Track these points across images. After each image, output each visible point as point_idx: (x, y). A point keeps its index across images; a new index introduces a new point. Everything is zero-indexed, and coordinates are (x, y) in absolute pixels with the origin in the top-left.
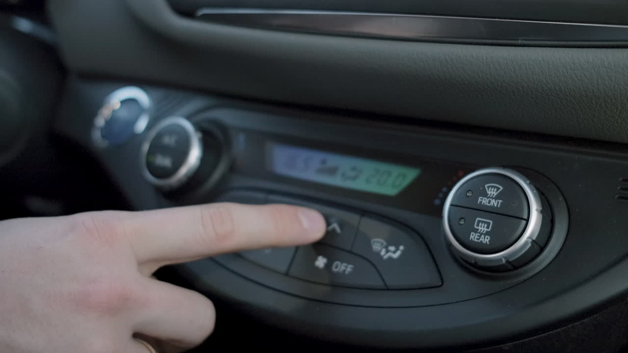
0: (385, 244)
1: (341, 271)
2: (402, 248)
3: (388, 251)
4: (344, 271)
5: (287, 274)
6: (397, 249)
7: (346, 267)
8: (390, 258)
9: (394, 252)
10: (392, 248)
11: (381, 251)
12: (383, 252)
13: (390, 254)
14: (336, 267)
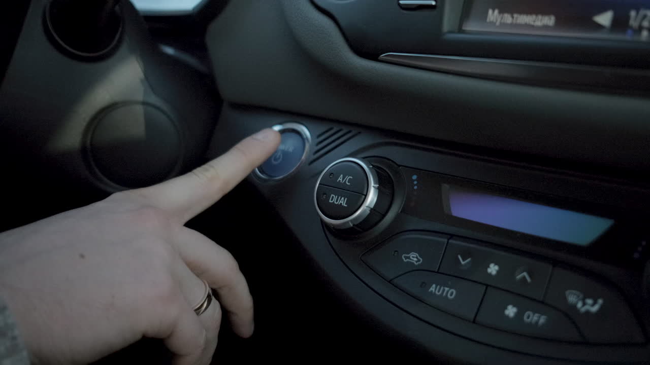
0: (581, 296)
1: (534, 321)
2: (600, 301)
3: (584, 304)
4: (537, 322)
5: (474, 322)
6: (595, 303)
7: (540, 317)
8: (588, 313)
9: (593, 305)
10: (590, 301)
11: (577, 303)
12: (580, 305)
13: (587, 307)
14: (528, 317)
